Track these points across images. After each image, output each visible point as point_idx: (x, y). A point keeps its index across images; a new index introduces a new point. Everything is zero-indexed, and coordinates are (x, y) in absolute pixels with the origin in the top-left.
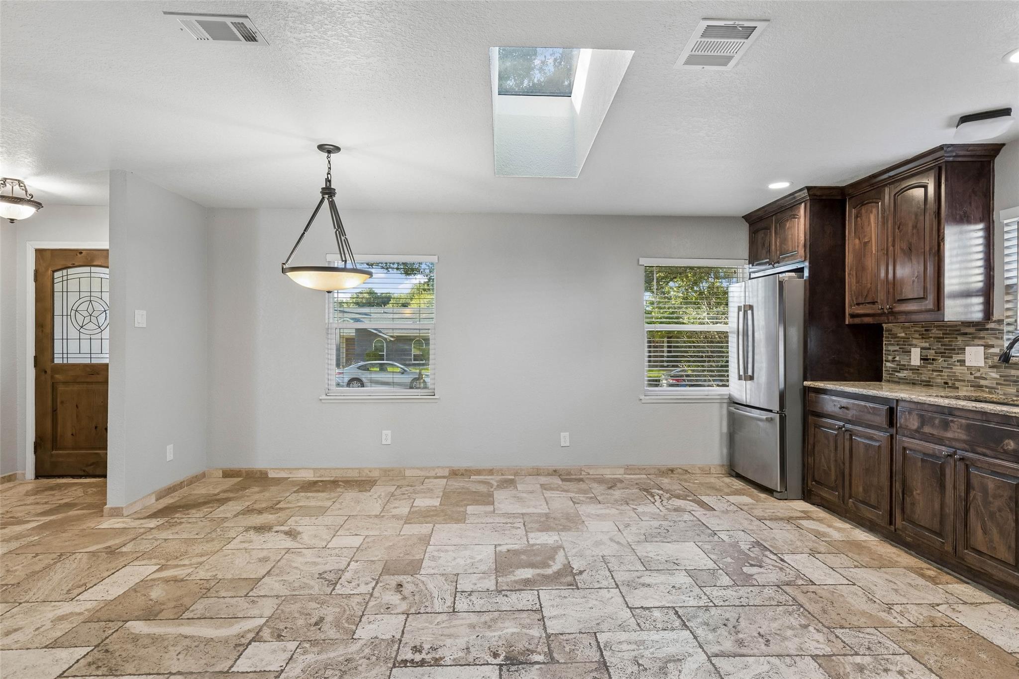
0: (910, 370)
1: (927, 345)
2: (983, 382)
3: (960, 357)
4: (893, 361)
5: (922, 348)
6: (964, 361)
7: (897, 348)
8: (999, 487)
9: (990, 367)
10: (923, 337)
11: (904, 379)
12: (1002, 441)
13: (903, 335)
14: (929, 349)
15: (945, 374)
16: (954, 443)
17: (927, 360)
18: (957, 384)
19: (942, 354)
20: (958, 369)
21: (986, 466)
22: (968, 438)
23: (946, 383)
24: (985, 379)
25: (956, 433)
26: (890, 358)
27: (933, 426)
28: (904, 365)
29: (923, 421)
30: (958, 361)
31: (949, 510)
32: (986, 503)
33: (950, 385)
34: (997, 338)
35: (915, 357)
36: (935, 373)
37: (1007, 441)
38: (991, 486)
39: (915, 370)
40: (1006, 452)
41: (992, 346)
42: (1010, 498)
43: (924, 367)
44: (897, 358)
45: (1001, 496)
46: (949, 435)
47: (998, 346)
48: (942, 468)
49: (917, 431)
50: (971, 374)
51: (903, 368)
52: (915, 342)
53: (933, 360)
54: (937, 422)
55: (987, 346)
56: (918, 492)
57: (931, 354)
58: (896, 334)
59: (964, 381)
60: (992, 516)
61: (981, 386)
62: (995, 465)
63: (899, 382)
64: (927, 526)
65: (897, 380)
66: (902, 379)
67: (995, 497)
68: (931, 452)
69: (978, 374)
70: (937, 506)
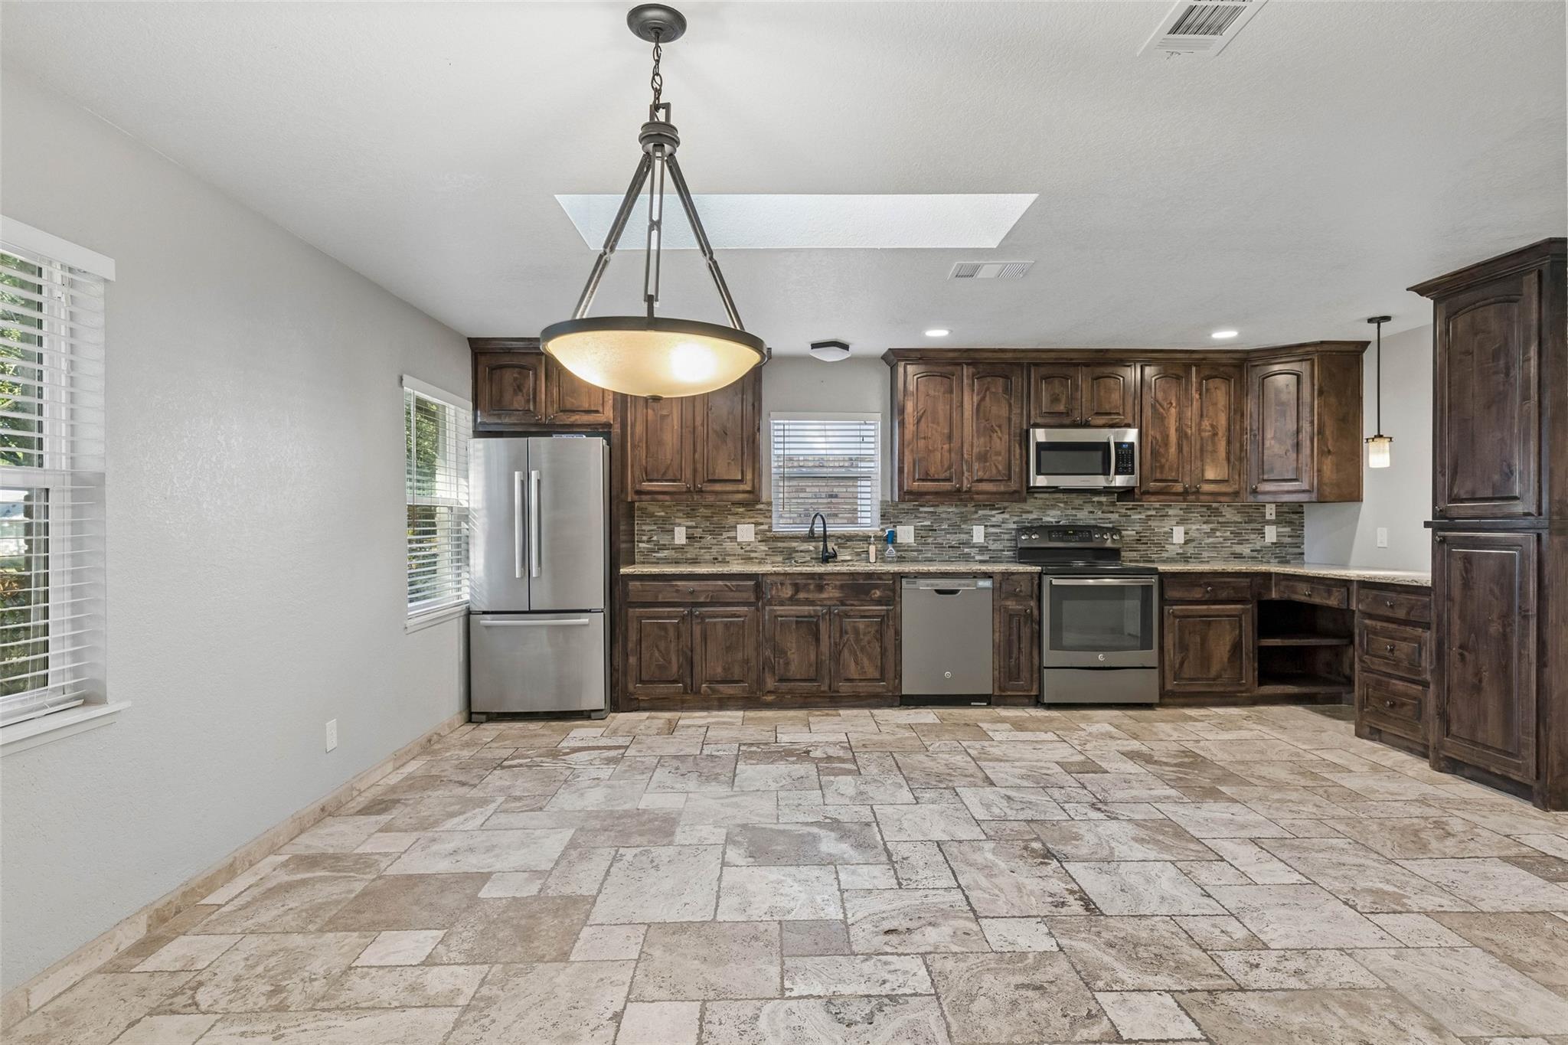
0: (672, 549)
1: (694, 524)
2: (753, 555)
3: (732, 534)
4: (648, 542)
5: (687, 527)
6: (736, 538)
7: (655, 527)
8: (868, 626)
9: (760, 541)
10: (689, 516)
11: (665, 558)
12: (870, 592)
13: (663, 514)
14: (697, 527)
15: (715, 550)
16: (825, 602)
17: (694, 538)
18: (728, 558)
19: (712, 532)
20: (729, 546)
21: (857, 613)
22: (841, 595)
23: (716, 559)
24: (756, 552)
25: (831, 593)
26: (645, 538)
27: (808, 591)
28: (665, 545)
29: (797, 588)
30: (728, 538)
31: (825, 657)
32: (858, 640)
33: (720, 560)
34: (766, 517)
35: (680, 536)
36: (703, 551)
37: (873, 591)
38: (861, 627)
39: (680, 548)
40: (872, 600)
41: (762, 524)
42: (877, 631)
43: (690, 545)
44: (655, 538)
45: (869, 632)
46: (824, 595)
47: (766, 524)
48: (817, 625)
49: (791, 599)
50: (742, 548)
51: (663, 547)
52: (678, 521)
53: (700, 538)
54: (812, 587)
55: (757, 524)
56: (793, 651)
57: (698, 532)
58: (653, 513)
59: (735, 555)
60: (862, 649)
61: (752, 558)
62: (864, 611)
63: (658, 563)
64: (803, 678)
65: (655, 560)
66: (662, 559)
67: (865, 634)
68: (806, 613)
69: (748, 548)
70: (813, 657)
